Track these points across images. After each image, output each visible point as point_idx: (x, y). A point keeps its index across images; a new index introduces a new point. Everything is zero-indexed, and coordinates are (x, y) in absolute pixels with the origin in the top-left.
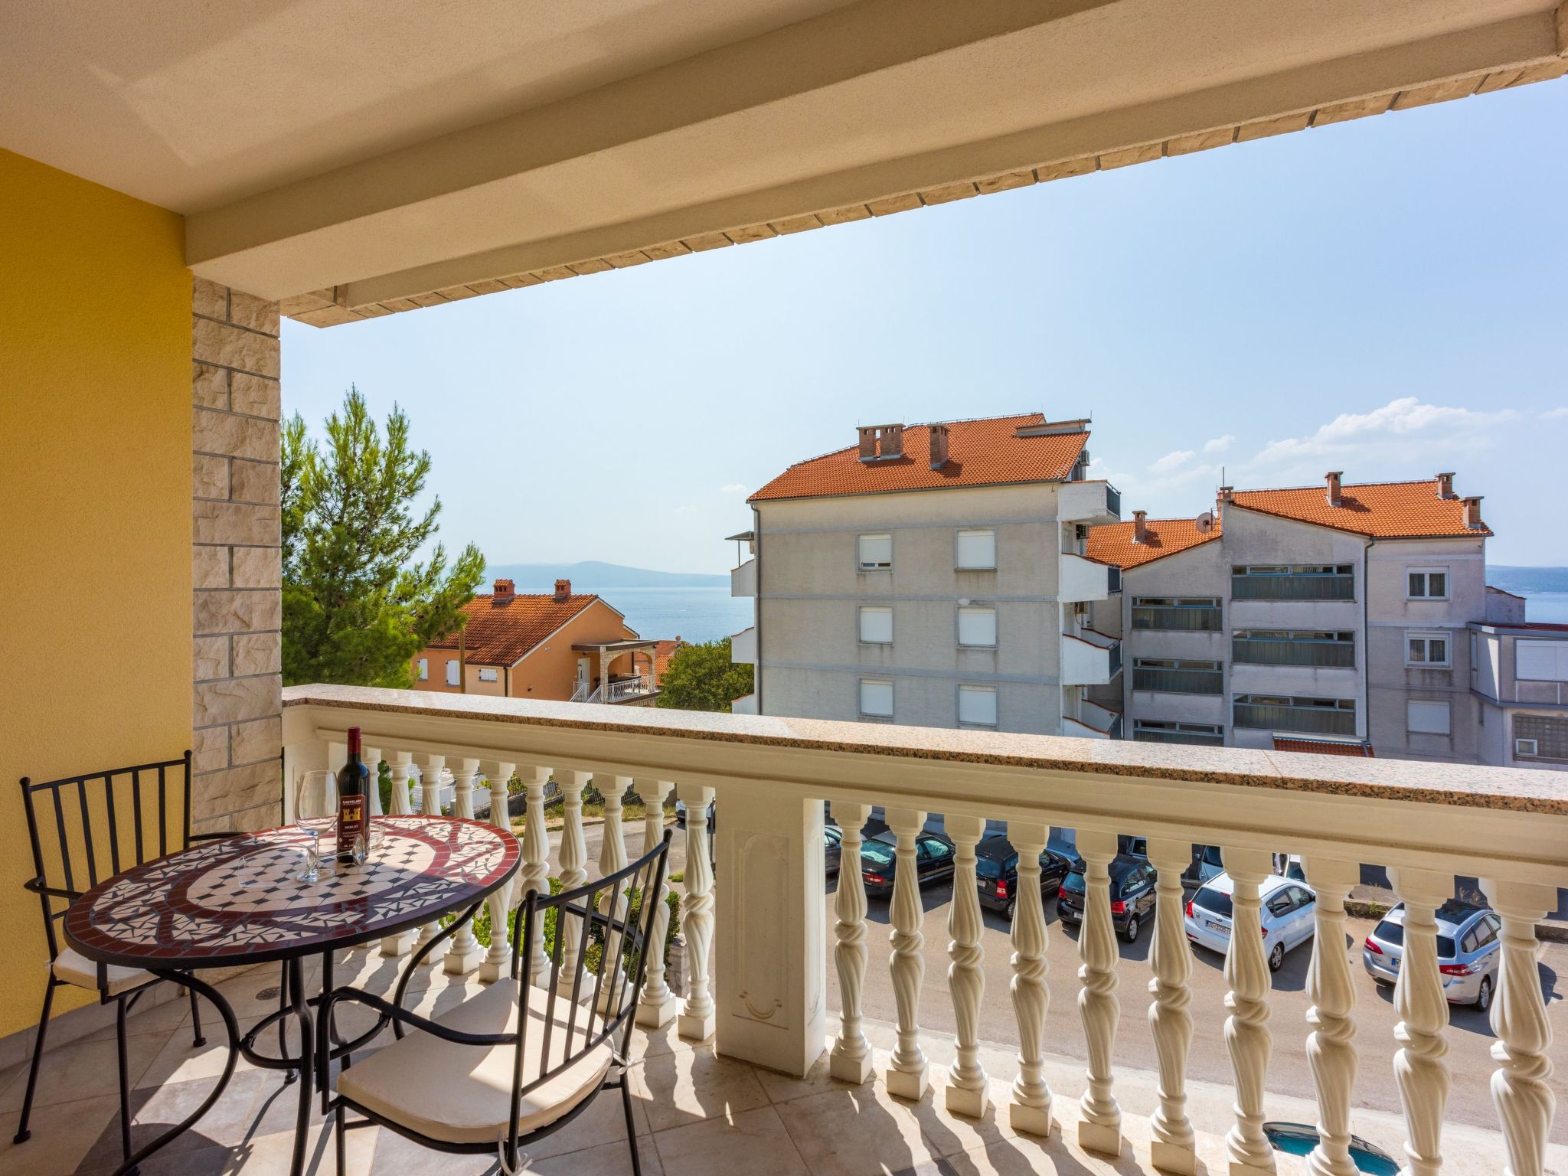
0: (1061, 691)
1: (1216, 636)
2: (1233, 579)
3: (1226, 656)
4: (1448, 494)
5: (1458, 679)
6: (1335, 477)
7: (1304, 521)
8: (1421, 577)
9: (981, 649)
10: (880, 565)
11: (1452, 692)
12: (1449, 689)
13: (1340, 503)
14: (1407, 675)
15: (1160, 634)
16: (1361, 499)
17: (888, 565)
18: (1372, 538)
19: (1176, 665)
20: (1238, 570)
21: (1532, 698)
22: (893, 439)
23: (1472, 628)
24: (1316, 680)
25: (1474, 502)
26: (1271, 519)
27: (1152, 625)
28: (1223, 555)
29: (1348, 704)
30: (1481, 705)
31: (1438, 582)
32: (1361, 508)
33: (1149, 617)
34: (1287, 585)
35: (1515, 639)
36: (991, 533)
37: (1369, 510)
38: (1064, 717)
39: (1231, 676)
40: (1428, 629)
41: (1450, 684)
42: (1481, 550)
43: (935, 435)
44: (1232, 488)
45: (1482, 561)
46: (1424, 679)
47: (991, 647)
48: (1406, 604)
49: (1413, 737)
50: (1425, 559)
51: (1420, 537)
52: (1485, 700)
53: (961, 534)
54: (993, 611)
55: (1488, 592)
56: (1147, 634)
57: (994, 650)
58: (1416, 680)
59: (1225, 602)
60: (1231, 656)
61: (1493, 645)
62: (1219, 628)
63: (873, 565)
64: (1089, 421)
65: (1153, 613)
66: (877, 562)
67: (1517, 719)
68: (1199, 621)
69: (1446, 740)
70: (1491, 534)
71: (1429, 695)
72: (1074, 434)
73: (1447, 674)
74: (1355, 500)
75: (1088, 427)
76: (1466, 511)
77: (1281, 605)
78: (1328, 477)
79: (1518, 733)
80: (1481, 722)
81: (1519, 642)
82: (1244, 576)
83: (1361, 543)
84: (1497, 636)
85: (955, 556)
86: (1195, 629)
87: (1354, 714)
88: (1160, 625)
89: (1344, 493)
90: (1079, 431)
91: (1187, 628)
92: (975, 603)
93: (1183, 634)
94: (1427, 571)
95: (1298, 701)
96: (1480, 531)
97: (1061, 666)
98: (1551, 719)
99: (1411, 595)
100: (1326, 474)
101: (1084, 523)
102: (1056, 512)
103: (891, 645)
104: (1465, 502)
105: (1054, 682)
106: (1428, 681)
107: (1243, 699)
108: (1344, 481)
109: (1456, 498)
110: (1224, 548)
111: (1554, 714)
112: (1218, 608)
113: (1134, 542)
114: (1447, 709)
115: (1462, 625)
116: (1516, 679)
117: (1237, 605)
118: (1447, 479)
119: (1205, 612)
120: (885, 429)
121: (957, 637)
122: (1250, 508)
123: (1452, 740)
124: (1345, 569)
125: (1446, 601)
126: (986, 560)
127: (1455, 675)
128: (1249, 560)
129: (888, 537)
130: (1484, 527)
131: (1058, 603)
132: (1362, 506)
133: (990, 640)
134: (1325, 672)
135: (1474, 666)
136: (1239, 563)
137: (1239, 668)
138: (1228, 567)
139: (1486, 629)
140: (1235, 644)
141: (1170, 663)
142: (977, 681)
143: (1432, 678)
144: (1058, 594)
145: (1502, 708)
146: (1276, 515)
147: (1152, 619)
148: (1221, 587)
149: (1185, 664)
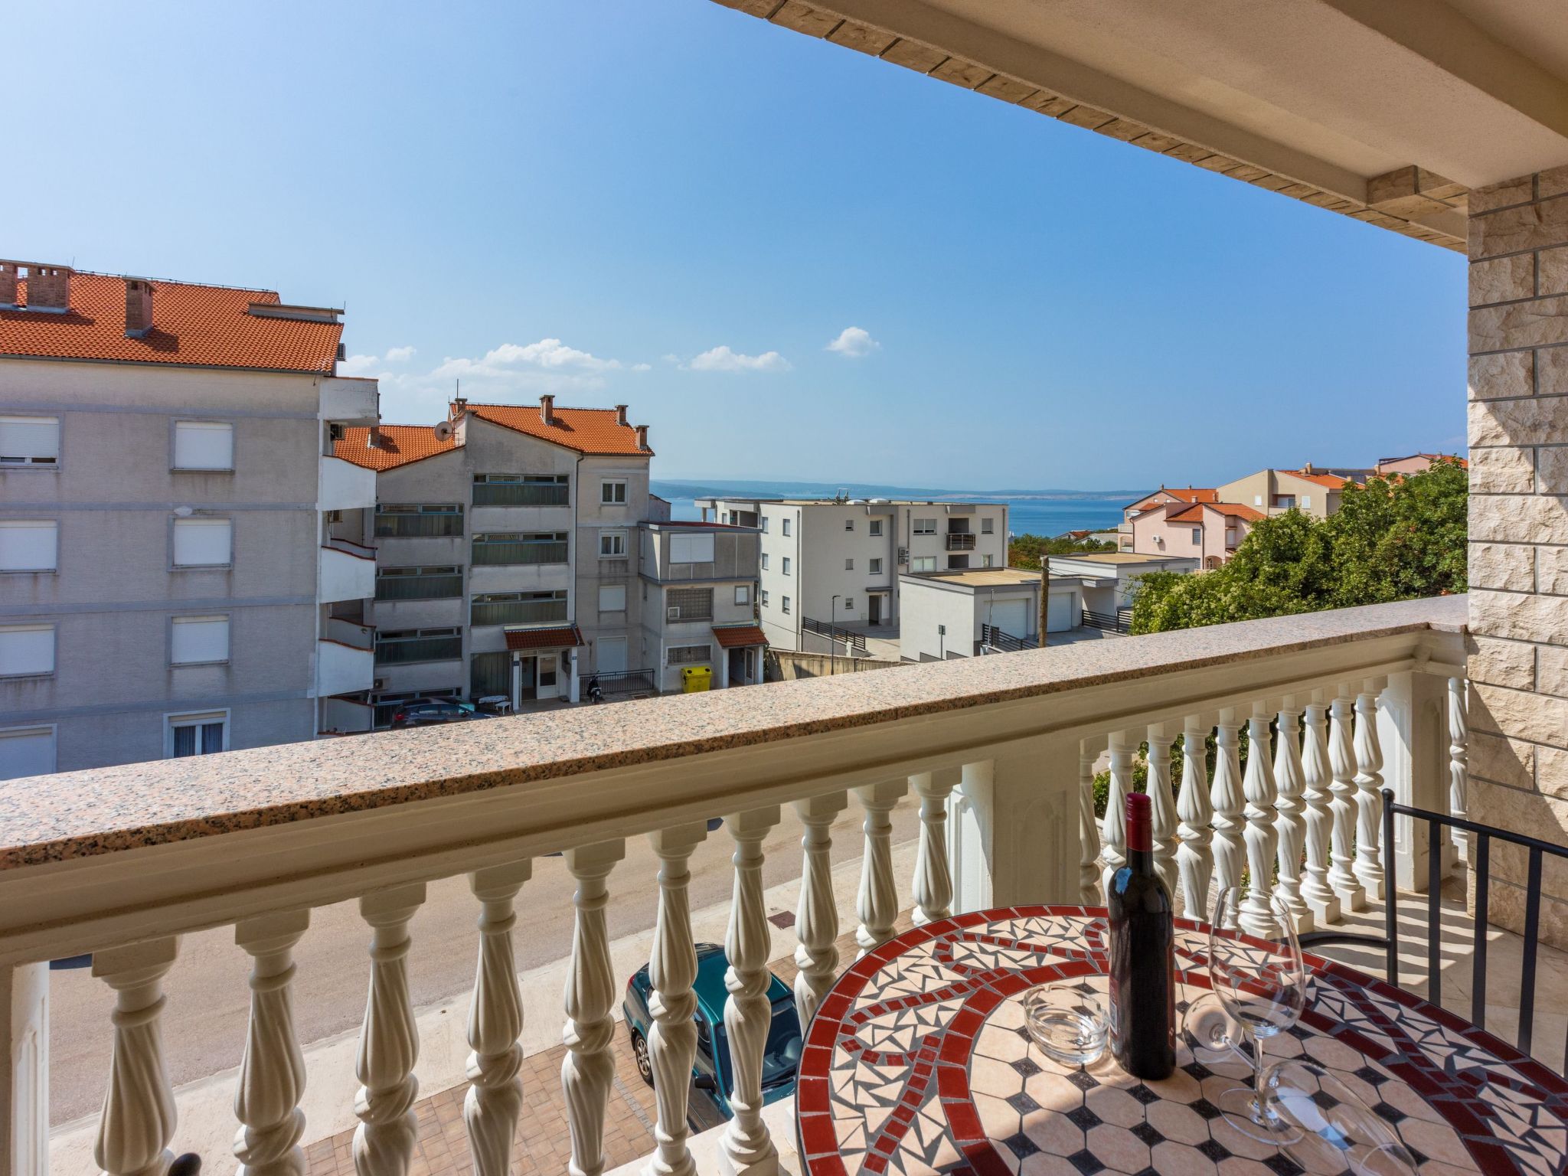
0: (318, 611)
1: (458, 540)
2: (474, 486)
3: (466, 560)
4: (624, 422)
5: (632, 567)
6: (548, 399)
7: (534, 436)
8: (610, 486)
9: (209, 569)
10: (35, 460)
11: (627, 577)
12: (626, 574)
13: (551, 422)
14: (600, 566)
15: (404, 542)
16: (567, 419)
17: (52, 460)
18: (583, 453)
19: (419, 572)
20: (477, 478)
21: (678, 577)
22: (52, 285)
23: (642, 526)
24: (539, 575)
25: (643, 429)
26: (508, 433)
27: (395, 532)
28: (465, 463)
29: (562, 594)
30: (645, 585)
31: (621, 488)
32: (567, 428)
33: (392, 525)
34: (519, 492)
35: (670, 533)
36: (228, 427)
37: (572, 430)
38: (320, 640)
39: (470, 578)
40: (614, 528)
41: (627, 571)
42: (647, 466)
43: (134, 293)
44: (466, 400)
45: (647, 475)
46: (610, 568)
47: (223, 565)
48: (600, 508)
49: (603, 616)
50: (612, 472)
51: (611, 455)
52: (647, 580)
53: (180, 425)
54: (227, 522)
55: (650, 499)
56: (391, 542)
57: (228, 571)
58: (605, 570)
59: (467, 507)
60: (470, 559)
61: (656, 538)
62: (460, 533)
63: (22, 459)
64: (342, 312)
65: (396, 519)
66: (29, 454)
67: (670, 593)
68: (442, 526)
69: (623, 614)
70: (653, 455)
71: (613, 581)
72: (326, 323)
73: (625, 562)
74: (561, 420)
75: (340, 319)
76: (638, 436)
77: (514, 511)
78: (542, 399)
79: (670, 604)
80: (645, 598)
81: (672, 536)
82: (484, 484)
83: (574, 457)
84: (659, 532)
85: (171, 451)
86: (438, 535)
87: (566, 602)
88: (402, 533)
89: (555, 414)
90: (331, 321)
91: (431, 534)
92: (200, 513)
93: (426, 541)
94: (614, 482)
95: (525, 595)
96: (647, 453)
97: (318, 582)
98: (687, 590)
99: (604, 500)
100: (542, 396)
101: (339, 424)
102: (317, 410)
103: (54, 573)
104: (638, 429)
105: (309, 600)
106: (613, 569)
107: (481, 598)
108: (556, 404)
109: (628, 425)
110: (467, 457)
111: (688, 587)
112: (460, 514)
113: (369, 445)
114: (624, 590)
115: (634, 524)
116: (669, 563)
117: (477, 511)
118: (622, 409)
119: (448, 518)
120: (36, 269)
121: (170, 554)
122: (490, 421)
123: (626, 614)
124: (563, 479)
125: (626, 505)
126: (220, 459)
127: (630, 563)
128: (488, 469)
129: (54, 421)
130: (649, 450)
131: (316, 511)
132: (568, 426)
133: (223, 558)
134: (547, 568)
135: (642, 555)
136: (480, 471)
137: (477, 570)
138: (470, 476)
139: (652, 527)
140: (474, 547)
141: (412, 571)
142: (200, 610)
143: (615, 567)
144: (316, 501)
145: (661, 586)
146: (512, 428)
147: (396, 526)
148: (463, 493)
149: (427, 570)
